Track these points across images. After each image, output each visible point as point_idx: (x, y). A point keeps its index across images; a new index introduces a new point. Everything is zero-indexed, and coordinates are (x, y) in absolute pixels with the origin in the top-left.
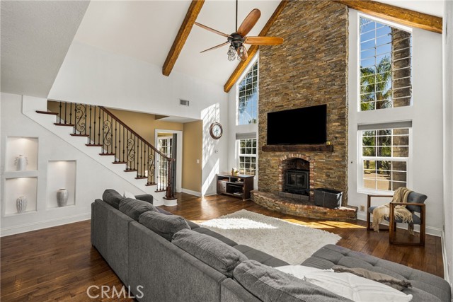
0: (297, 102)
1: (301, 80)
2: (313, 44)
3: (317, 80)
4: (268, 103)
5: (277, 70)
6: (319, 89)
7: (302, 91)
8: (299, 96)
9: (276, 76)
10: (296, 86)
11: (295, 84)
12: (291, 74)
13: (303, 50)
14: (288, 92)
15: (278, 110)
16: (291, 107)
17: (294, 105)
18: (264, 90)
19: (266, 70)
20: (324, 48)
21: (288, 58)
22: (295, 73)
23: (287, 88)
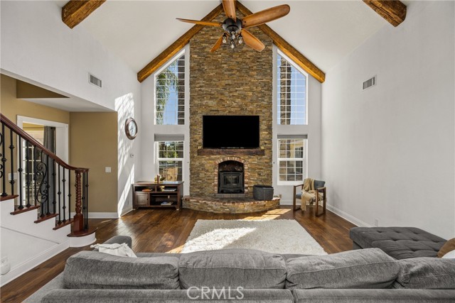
0: (232, 109)
1: (236, 91)
2: (247, 61)
3: (251, 94)
4: (201, 105)
5: (211, 74)
6: (252, 102)
7: (237, 100)
8: (235, 104)
9: (211, 80)
10: (231, 94)
11: (231, 92)
12: (227, 82)
13: (238, 62)
14: (225, 98)
15: (212, 114)
16: (226, 113)
17: (229, 112)
18: (196, 91)
19: (199, 70)
20: (255, 67)
21: (223, 65)
22: (230, 82)
23: (222, 94)
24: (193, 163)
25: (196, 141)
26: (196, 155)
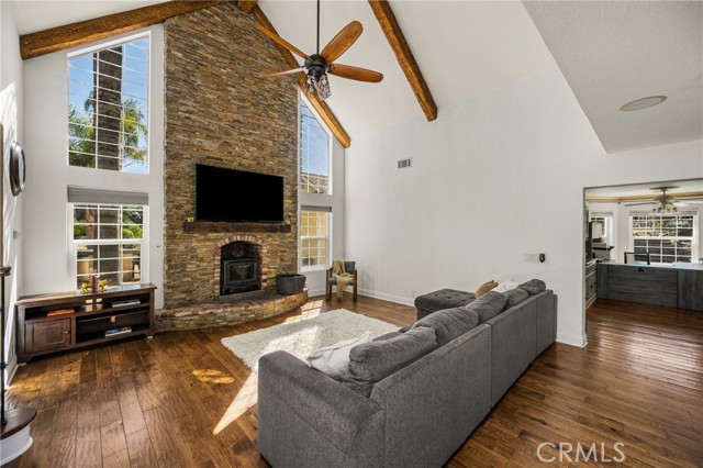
0: (244, 162)
1: (250, 134)
2: (266, 94)
3: (271, 143)
4: (190, 145)
5: (211, 97)
6: (273, 155)
7: (252, 149)
8: (248, 154)
9: (209, 106)
10: (242, 138)
11: (242, 134)
12: (235, 117)
13: (254, 92)
14: (232, 142)
15: (211, 163)
16: (234, 166)
17: (240, 165)
18: (179, 117)
19: (185, 81)
20: (276, 107)
21: (229, 88)
22: (241, 119)
23: (227, 134)
24: (172, 247)
25: (179, 207)
26: (179, 233)
